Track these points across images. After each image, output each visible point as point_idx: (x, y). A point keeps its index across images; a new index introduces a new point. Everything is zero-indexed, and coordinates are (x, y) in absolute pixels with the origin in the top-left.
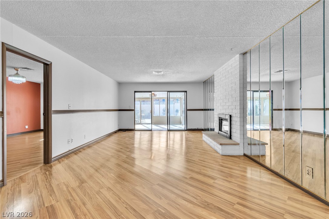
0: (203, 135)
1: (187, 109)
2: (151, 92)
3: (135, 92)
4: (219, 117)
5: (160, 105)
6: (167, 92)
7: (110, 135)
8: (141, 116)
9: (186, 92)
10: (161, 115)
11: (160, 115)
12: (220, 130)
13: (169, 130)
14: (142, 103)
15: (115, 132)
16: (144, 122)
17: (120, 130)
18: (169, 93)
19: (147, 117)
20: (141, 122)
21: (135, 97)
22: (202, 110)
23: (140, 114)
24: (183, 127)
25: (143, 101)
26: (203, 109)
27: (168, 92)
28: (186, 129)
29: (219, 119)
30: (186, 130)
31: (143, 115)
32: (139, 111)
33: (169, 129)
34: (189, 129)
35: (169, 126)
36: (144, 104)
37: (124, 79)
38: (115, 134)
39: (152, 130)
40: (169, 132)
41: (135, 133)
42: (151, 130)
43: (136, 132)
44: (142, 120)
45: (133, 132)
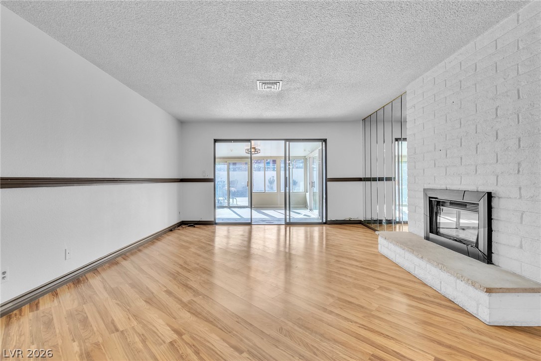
0: (381, 240)
1: (328, 177)
2: (249, 140)
3: (216, 141)
4: (430, 198)
5: (266, 172)
6: (283, 142)
7: (157, 237)
8: (229, 191)
9: (325, 141)
10: (267, 189)
11: (265, 189)
12: (431, 231)
13: (289, 224)
14: (231, 166)
15: (171, 229)
16: (235, 204)
17: (182, 224)
18: (288, 143)
19: (240, 194)
20: (229, 203)
21: (216, 156)
22: (360, 180)
23: (227, 187)
24: (314, 215)
25: (234, 164)
26: (361, 177)
27: (286, 140)
28: (324, 221)
29: (430, 202)
30: (325, 223)
31: (232, 189)
32: (226, 183)
33: (288, 221)
34: (331, 221)
35: (288, 212)
36: (234, 170)
37: (189, 111)
38: (171, 232)
39: (253, 224)
40: (288, 228)
41: (214, 232)
42: (250, 224)
43: (217, 227)
44: (231, 200)
45: (210, 228)
